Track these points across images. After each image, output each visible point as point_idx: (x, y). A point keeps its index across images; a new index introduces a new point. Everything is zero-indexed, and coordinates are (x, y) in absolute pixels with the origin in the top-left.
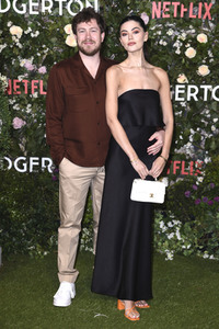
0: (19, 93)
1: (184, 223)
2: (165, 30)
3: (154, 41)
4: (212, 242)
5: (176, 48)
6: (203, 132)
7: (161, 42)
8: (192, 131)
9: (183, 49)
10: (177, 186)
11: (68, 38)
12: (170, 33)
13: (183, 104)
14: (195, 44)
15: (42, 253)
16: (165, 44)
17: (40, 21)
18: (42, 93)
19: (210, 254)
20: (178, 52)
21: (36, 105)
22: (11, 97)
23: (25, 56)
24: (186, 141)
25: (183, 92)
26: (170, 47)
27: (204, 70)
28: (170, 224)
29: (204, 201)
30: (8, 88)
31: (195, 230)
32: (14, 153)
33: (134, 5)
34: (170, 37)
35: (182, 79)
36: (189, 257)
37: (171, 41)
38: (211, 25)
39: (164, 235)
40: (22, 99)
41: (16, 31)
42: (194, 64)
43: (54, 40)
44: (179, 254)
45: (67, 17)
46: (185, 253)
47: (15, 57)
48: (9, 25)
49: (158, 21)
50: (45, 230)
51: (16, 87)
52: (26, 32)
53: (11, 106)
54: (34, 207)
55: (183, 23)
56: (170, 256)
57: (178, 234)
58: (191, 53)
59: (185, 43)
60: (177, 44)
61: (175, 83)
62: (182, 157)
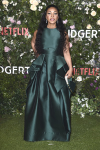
0: (7, 34)
1: (90, 99)
3: (75, 7)
5: (86, 11)
6: (99, 53)
7: (78, 8)
8: (94, 53)
9: (90, 12)
10: (86, 81)
11: (32, 6)
12: (83, 3)
13: (90, 40)
14: (96, 9)
15: (19, 114)
18: (19, 34)
20: (87, 13)
21: (15, 40)
22: (3, 36)
23: (10, 15)
24: (91, 58)
25: (89, 33)
26: (83, 10)
28: (83, 100)
30: (2, 32)
31: (96, 103)
32: (5, 64)
34: (83, 5)
35: (89, 26)
36: (92, 116)
37: (84, 7)
39: (80, 105)
40: (9, 37)
41: (5, 3)
42: (95, 19)
43: (24, 7)
44: (87, 115)
46: (90, 114)
47: (5, 16)
50: (20, 102)
51: (5, 31)
52: (10, 3)
53: (3, 41)
54: (15, 91)
56: (83, 116)
57: (87, 105)
58: (94, 13)
59: (91, 8)
60: (87, 9)
61: (86, 29)
62: (89, 66)
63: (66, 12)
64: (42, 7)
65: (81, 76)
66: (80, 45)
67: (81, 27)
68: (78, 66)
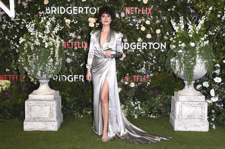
1: (142, 102)
2: (132, 19)
3: (127, 24)
4: (154, 110)
5: (137, 27)
6: (149, 63)
7: (130, 24)
8: (145, 62)
9: (140, 27)
10: (138, 87)
11: (90, 24)
12: (134, 20)
13: (141, 51)
14: (145, 25)
15: (80, 116)
16: (132, 25)
17: (78, 17)
19: (153, 115)
21: (76, 52)
22: (65, 49)
23: (72, 31)
24: (142, 67)
26: (134, 26)
27: (149, 36)
28: (136, 103)
29: (151, 92)
31: (147, 106)
32: (68, 73)
33: (118, 9)
34: (134, 22)
35: (140, 40)
36: (144, 117)
37: (135, 24)
38: (152, 17)
39: (133, 108)
40: (70, 50)
41: (68, 21)
42: (145, 33)
43: (84, 24)
44: (140, 116)
45: (89, 15)
46: (143, 115)
48: (65, 19)
49: (129, 16)
50: (81, 106)
52: (72, 22)
53: (66, 53)
54: (76, 97)
55: (140, 16)
56: (136, 117)
57: (139, 107)
58: (143, 29)
59: (140, 24)
60: (137, 25)
61: (137, 42)
62: (141, 74)
63: (120, 27)
64: (98, 24)
65: (134, 82)
66: (132, 56)
67: (133, 40)
68: (131, 74)
